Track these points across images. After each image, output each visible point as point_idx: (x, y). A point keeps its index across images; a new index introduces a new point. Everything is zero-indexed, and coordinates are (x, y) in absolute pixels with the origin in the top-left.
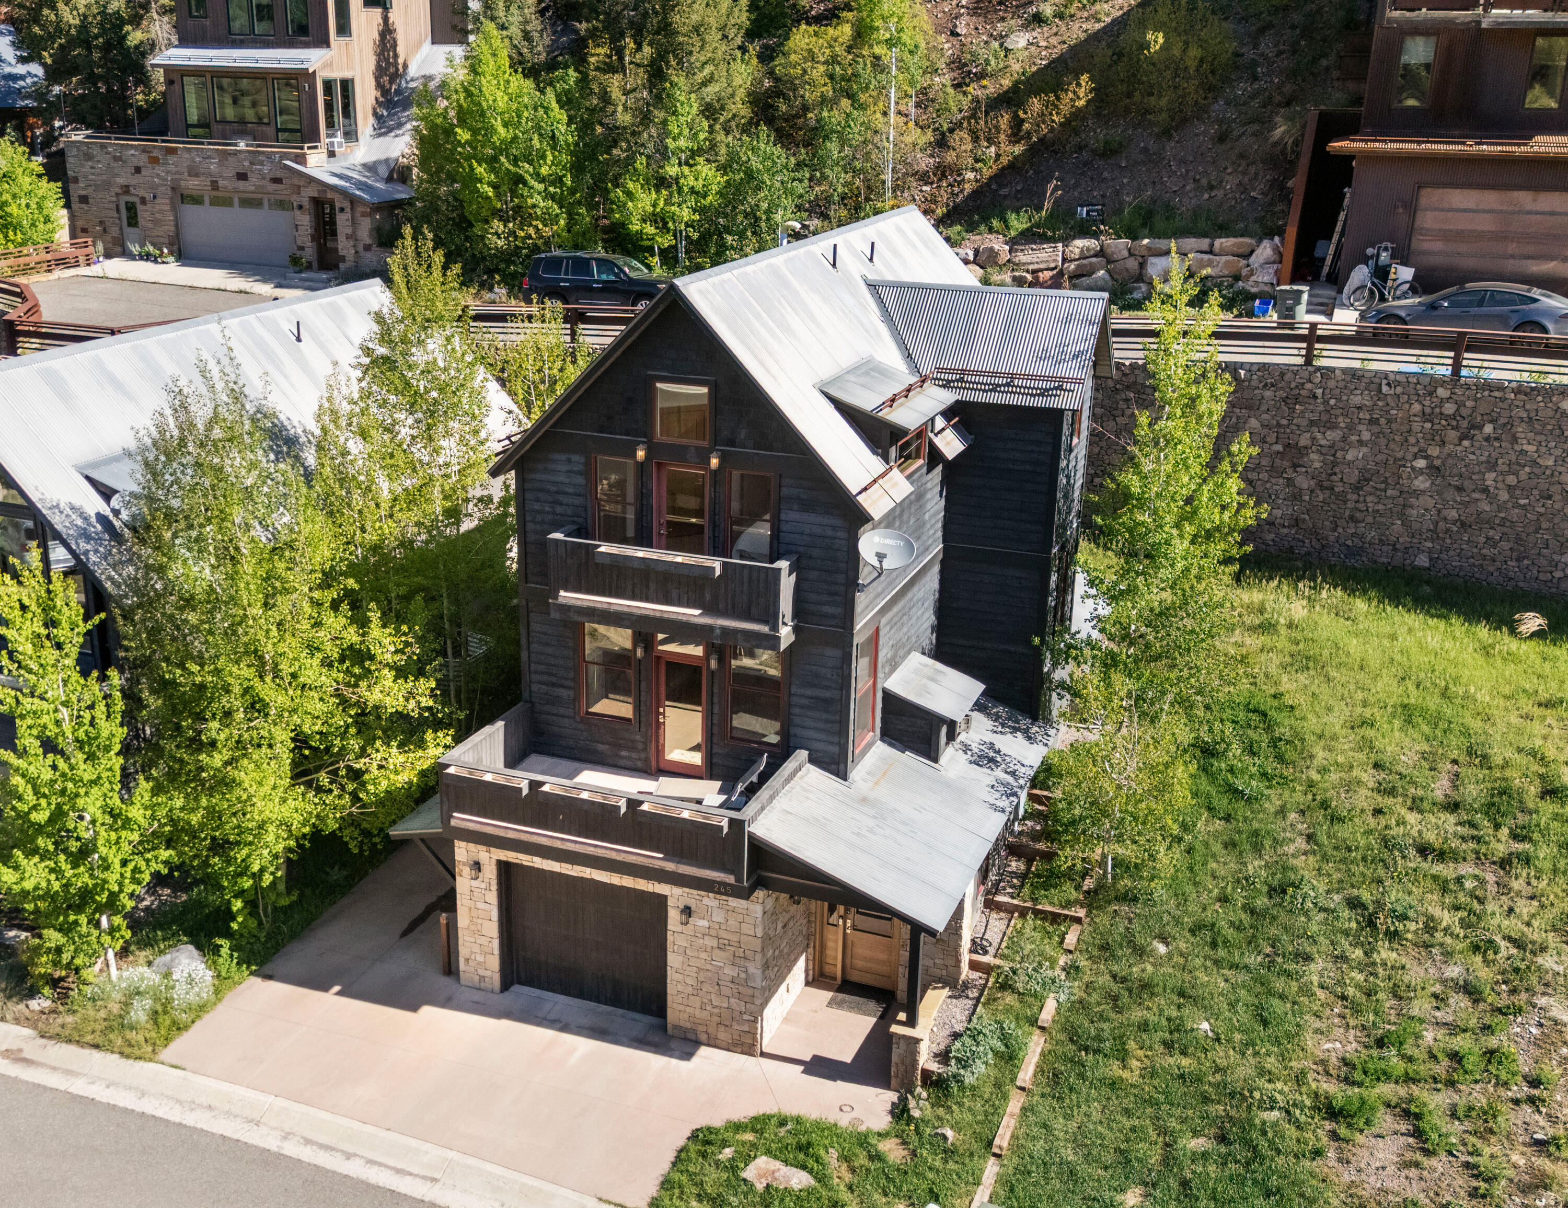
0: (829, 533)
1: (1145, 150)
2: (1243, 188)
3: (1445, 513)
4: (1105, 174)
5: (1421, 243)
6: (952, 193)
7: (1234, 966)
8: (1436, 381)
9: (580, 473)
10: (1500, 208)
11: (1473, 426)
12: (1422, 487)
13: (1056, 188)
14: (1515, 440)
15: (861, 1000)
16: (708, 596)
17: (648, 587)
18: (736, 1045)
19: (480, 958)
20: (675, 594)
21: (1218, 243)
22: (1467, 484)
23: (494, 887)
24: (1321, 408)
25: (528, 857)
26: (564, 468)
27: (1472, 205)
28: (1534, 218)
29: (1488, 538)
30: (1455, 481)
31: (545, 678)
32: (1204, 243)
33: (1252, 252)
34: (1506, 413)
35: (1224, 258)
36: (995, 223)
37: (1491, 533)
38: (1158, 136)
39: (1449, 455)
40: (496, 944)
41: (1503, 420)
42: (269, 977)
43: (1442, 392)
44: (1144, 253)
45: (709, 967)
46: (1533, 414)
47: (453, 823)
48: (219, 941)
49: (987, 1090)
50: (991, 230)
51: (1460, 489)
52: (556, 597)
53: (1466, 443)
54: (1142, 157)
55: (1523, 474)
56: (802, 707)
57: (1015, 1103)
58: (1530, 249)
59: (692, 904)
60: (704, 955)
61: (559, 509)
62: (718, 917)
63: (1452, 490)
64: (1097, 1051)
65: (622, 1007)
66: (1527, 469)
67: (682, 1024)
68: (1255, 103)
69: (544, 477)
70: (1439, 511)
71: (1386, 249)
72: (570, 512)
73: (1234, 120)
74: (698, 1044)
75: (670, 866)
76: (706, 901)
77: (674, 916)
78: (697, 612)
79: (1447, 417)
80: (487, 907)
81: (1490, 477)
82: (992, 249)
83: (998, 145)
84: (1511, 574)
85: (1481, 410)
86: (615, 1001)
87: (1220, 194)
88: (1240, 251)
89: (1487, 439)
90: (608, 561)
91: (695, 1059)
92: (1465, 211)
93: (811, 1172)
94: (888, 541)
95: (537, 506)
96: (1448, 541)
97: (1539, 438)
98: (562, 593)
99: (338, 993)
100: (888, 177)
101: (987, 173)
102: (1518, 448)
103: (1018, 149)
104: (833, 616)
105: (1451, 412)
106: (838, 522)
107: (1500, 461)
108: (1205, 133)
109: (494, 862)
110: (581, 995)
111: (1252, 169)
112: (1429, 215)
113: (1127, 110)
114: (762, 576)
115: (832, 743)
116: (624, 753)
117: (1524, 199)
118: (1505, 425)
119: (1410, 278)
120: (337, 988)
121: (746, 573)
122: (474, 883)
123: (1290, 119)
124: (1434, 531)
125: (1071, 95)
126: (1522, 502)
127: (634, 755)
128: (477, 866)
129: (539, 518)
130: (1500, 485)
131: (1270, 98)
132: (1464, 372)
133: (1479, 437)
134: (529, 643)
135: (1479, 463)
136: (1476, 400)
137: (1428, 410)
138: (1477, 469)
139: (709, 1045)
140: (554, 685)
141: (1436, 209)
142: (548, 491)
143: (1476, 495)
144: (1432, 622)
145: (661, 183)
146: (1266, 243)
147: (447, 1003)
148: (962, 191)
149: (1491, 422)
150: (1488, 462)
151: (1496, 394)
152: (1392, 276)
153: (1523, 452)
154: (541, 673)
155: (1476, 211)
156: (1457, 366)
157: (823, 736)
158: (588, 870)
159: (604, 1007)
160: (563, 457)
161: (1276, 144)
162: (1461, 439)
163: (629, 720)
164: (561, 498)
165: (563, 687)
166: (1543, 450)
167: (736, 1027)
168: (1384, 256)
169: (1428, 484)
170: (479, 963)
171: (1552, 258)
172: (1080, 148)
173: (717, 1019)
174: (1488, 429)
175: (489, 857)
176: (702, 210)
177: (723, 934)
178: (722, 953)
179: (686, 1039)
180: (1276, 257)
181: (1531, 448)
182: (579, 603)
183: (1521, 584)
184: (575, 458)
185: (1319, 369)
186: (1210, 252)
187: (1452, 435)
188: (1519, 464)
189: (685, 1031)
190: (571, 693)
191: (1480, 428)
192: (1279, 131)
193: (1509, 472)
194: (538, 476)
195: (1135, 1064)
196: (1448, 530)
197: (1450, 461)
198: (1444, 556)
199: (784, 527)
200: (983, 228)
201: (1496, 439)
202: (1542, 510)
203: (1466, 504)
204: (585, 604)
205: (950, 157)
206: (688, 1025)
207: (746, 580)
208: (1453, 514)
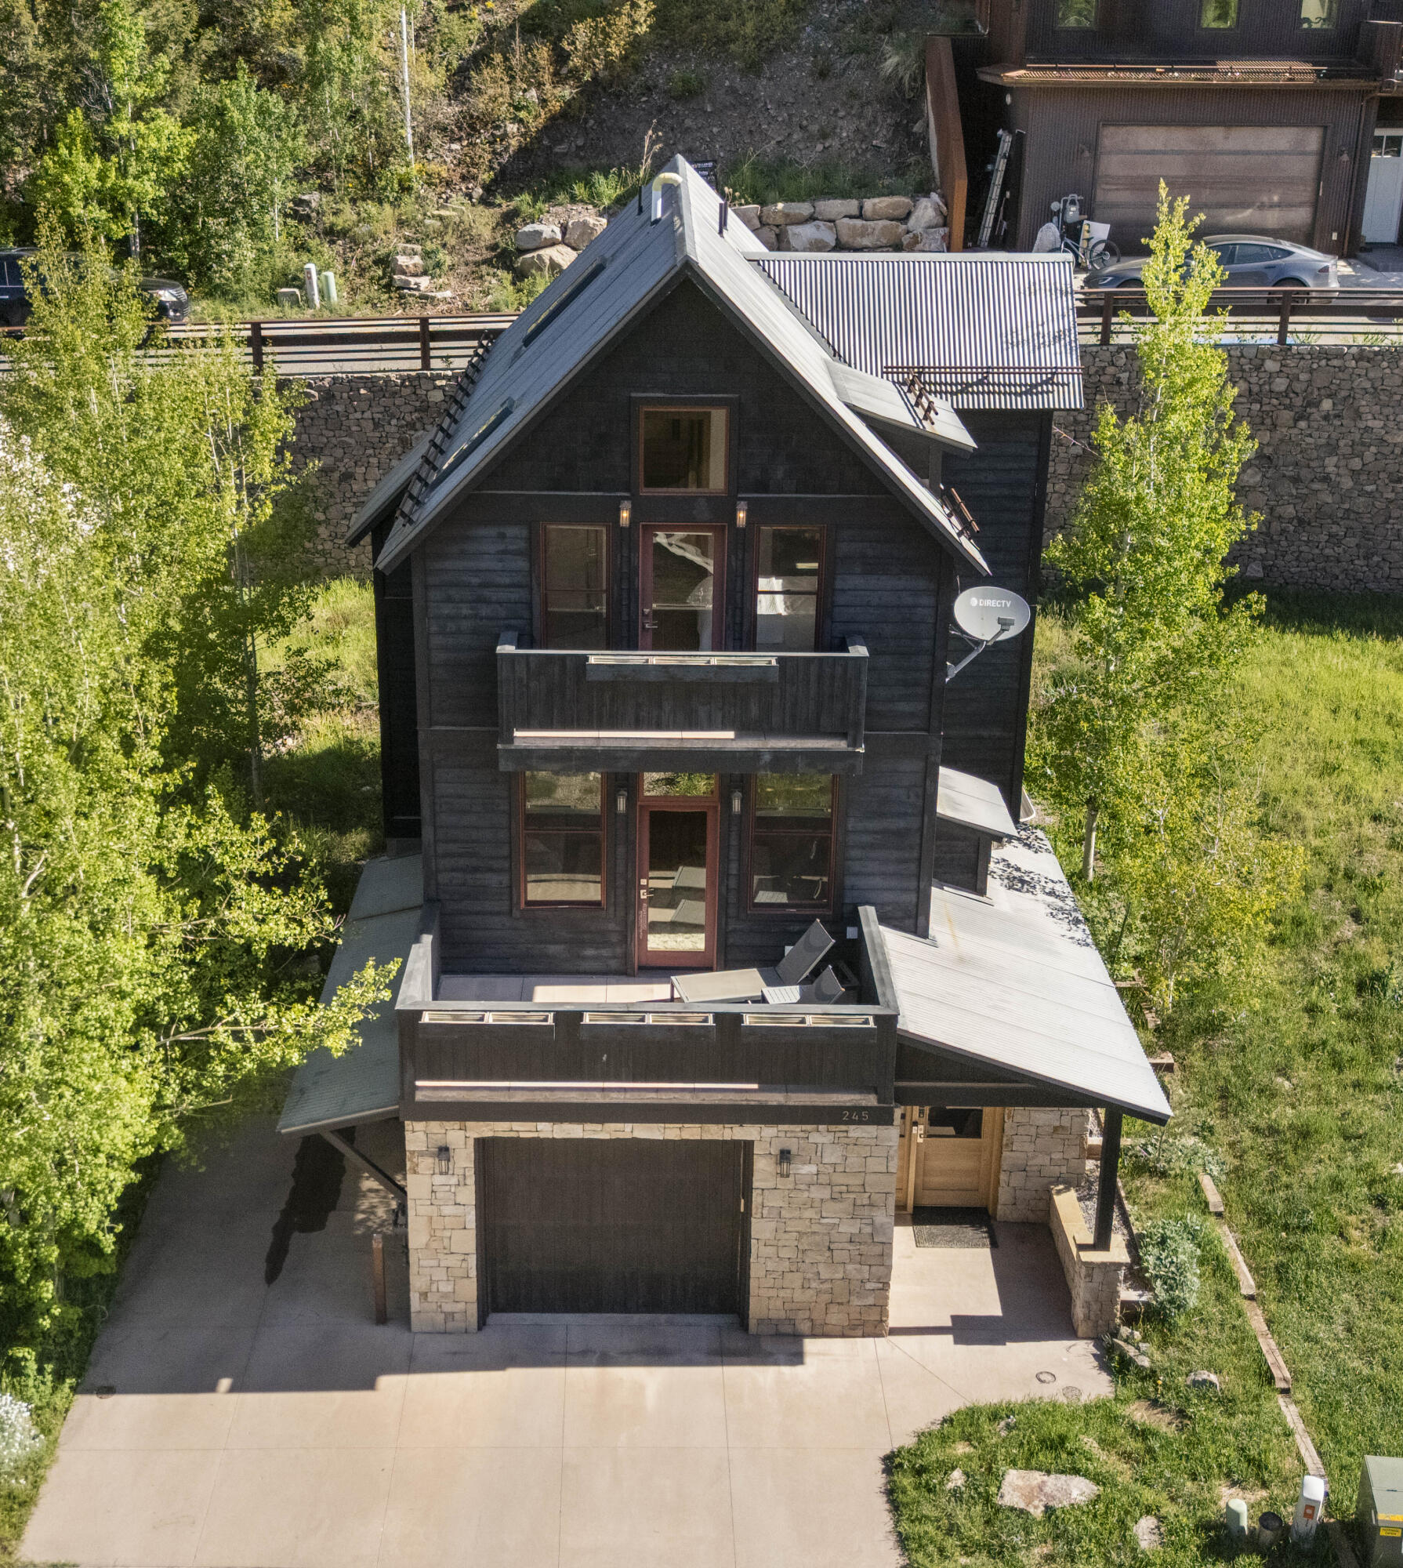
0: (908, 600)
1: (732, 90)
2: (862, 136)
3: (1279, 510)
4: (688, 122)
5: (1105, 195)
6: (494, 152)
7: (1379, 1088)
8: (1264, 352)
9: (518, 553)
10: (1193, 148)
11: (1310, 404)
12: (1252, 482)
13: (653, 143)
14: (1358, 415)
15: (954, 1229)
16: (754, 710)
17: (660, 707)
18: (853, 1327)
19: (446, 1288)
20: (702, 712)
21: (869, 204)
22: (1305, 473)
23: (471, 1180)
24: (1128, 396)
25: (530, 1125)
26: (493, 548)
27: (1159, 147)
28: (1227, 158)
29: (1330, 535)
30: (1290, 471)
31: (462, 862)
32: (852, 205)
33: (909, 214)
34: (1346, 385)
35: (881, 223)
36: (579, 189)
37: (1335, 529)
38: (744, 73)
39: (1282, 441)
40: (472, 1261)
41: (1344, 393)
42: (107, 1390)
43: (1271, 366)
44: (780, 221)
45: (815, 1228)
46: (1378, 384)
47: (419, 1096)
48: (21, 1352)
49: (1213, 1310)
50: (573, 199)
51: (1296, 480)
52: (511, 739)
53: (1303, 424)
54: (729, 99)
55: (1369, 456)
56: (863, 847)
57: (1256, 1321)
58: (1224, 196)
59: (793, 1145)
60: (809, 1213)
61: (485, 611)
62: (832, 1156)
63: (1287, 483)
64: (1305, 1229)
65: (665, 1311)
66: (1373, 449)
67: (773, 1315)
68: (849, 28)
69: (460, 564)
70: (1272, 509)
71: (1073, 202)
72: (502, 612)
73: (831, 50)
74: (798, 1337)
75: (775, 1098)
76: (815, 1138)
77: (763, 1168)
78: (731, 735)
79: (1278, 395)
80: (459, 1210)
81: (1330, 462)
82: (585, 223)
83: (540, 85)
84: (1360, 575)
85: (1319, 383)
86: (653, 1305)
87: (834, 143)
88: (898, 213)
89: (1326, 418)
90: (608, 677)
91: (808, 1359)
92: (1153, 152)
93: (1086, 1474)
94: (988, 603)
95: (447, 609)
96: (1284, 543)
97: (1386, 411)
98: (517, 734)
99: (233, 1389)
100: (408, 134)
101: (534, 125)
102: (1362, 425)
103: (567, 92)
104: (912, 715)
105: (1283, 388)
106: (922, 584)
107: (1342, 443)
108: (800, 66)
109: (471, 1142)
110: (597, 1307)
111: (869, 112)
112: (1115, 158)
113: (697, 40)
114: (839, 670)
115: (906, 890)
116: (590, 952)
117: (1216, 136)
118: (1345, 399)
119: (1105, 236)
120: (225, 1383)
121: (813, 669)
122: (439, 1179)
123: (901, 47)
124: (1268, 534)
125: (625, 20)
126: (1369, 488)
127: (605, 952)
128: (444, 1152)
129: (451, 626)
130: (1342, 471)
131: (868, 21)
132: (1290, 340)
133: (1316, 416)
134: (434, 814)
135: (1318, 447)
136: (1311, 371)
137: (1256, 389)
138: (1315, 454)
139: (814, 1336)
140: (476, 870)
141: (1122, 152)
142: (469, 585)
143: (1316, 486)
144: (1315, 641)
145: (105, 147)
146: (924, 203)
147: (411, 1364)
148: (506, 149)
149: (1329, 396)
150: (1328, 444)
151: (1335, 362)
152: (1084, 235)
153: (1367, 429)
154: (452, 855)
155: (1164, 153)
156: (1283, 333)
157: (893, 883)
158: (628, 1127)
159: (636, 1318)
160: (492, 531)
161: (888, 79)
162: (1296, 421)
163: (597, 904)
164: (487, 593)
165: (491, 870)
166: (1391, 424)
167: (855, 1301)
168: (1073, 213)
169: (1258, 478)
170: (445, 1295)
171: (1244, 205)
172: (648, 89)
173: (827, 1297)
174: (1327, 405)
175: (461, 1137)
176: (166, 182)
177: (838, 1179)
178: (838, 1206)
179: (778, 1335)
180: (940, 220)
181: (1378, 424)
182: (548, 744)
183: (1371, 586)
184: (512, 531)
185: (1121, 348)
186: (860, 216)
187: (1286, 416)
188: (1363, 444)
189: (777, 1323)
190: (505, 879)
191: (1317, 405)
192: (891, 62)
193: (1353, 455)
194: (448, 564)
195: (1355, 1234)
196: (1283, 531)
197: (1283, 447)
198: (1280, 562)
199: (841, 599)
200: (561, 197)
201: (1337, 416)
202: (1391, 496)
203: (1304, 498)
204: (557, 744)
205: (480, 104)
206: (782, 1315)
207: (813, 678)
208: (1290, 510)
